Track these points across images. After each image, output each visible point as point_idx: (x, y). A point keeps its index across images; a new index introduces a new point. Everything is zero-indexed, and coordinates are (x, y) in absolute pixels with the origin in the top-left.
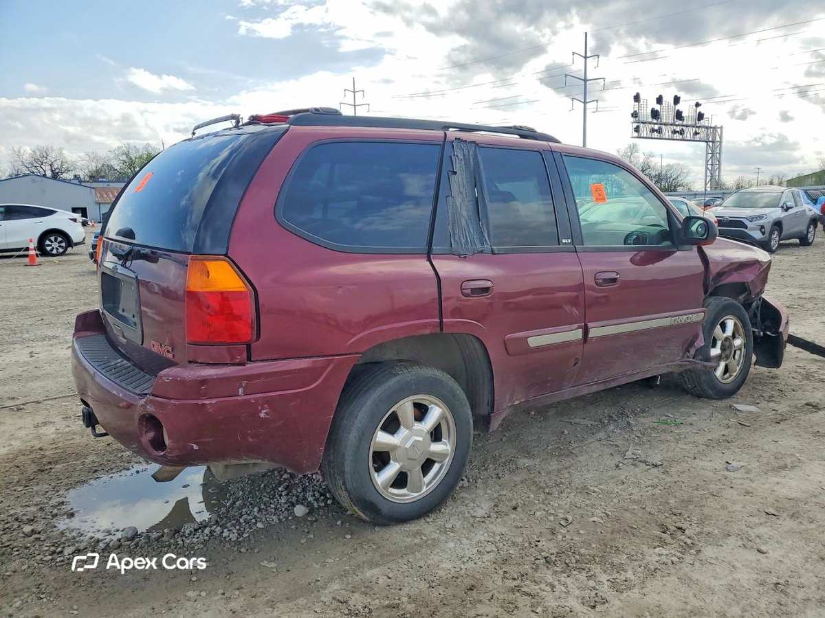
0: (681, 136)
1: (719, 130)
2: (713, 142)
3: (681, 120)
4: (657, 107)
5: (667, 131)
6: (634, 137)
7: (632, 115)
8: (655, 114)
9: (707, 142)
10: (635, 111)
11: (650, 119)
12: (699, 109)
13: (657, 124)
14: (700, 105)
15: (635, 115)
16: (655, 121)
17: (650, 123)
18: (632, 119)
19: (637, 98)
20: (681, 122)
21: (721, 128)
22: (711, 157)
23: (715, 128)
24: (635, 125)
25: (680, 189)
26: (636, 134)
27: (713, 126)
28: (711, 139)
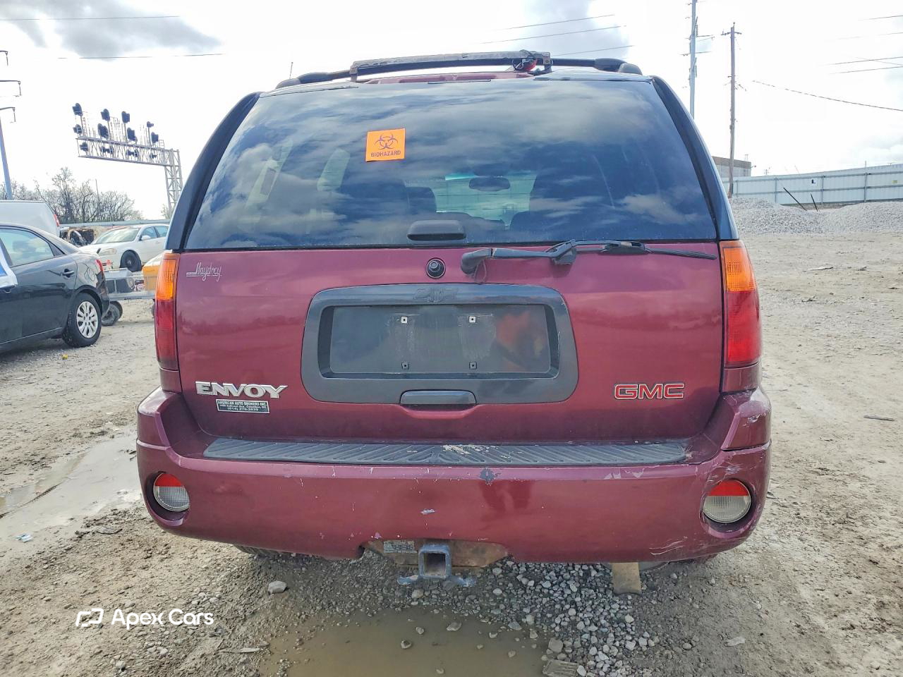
0: (136, 158)
1: (175, 154)
2: (171, 166)
3: (134, 140)
4: (104, 123)
5: (121, 152)
6: (82, 157)
7: (75, 130)
8: (103, 131)
9: (165, 166)
10: (78, 126)
11: (98, 137)
12: (152, 130)
13: (107, 142)
14: (153, 125)
15: (78, 130)
16: (104, 139)
17: (99, 141)
18: (76, 135)
19: (77, 110)
20: (133, 142)
21: (178, 151)
22: (172, 182)
23: (171, 151)
24: (81, 142)
25: (128, 218)
26: (83, 153)
27: (169, 149)
28: (168, 163)
